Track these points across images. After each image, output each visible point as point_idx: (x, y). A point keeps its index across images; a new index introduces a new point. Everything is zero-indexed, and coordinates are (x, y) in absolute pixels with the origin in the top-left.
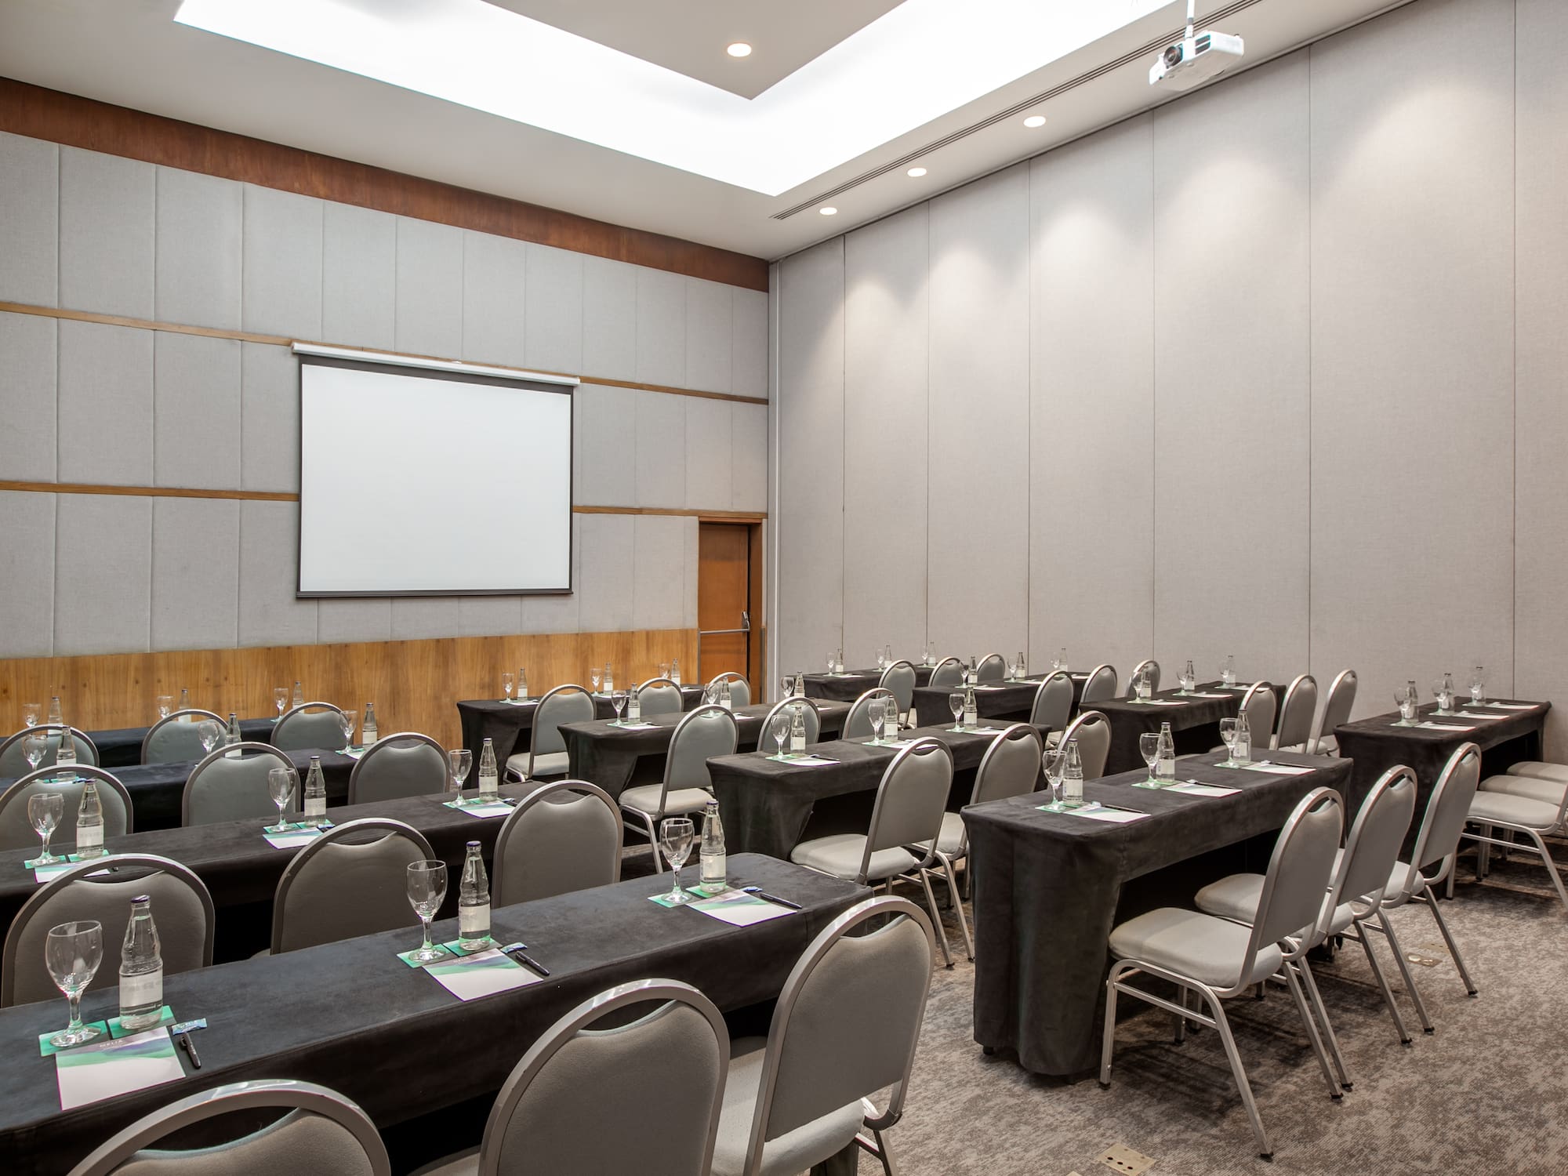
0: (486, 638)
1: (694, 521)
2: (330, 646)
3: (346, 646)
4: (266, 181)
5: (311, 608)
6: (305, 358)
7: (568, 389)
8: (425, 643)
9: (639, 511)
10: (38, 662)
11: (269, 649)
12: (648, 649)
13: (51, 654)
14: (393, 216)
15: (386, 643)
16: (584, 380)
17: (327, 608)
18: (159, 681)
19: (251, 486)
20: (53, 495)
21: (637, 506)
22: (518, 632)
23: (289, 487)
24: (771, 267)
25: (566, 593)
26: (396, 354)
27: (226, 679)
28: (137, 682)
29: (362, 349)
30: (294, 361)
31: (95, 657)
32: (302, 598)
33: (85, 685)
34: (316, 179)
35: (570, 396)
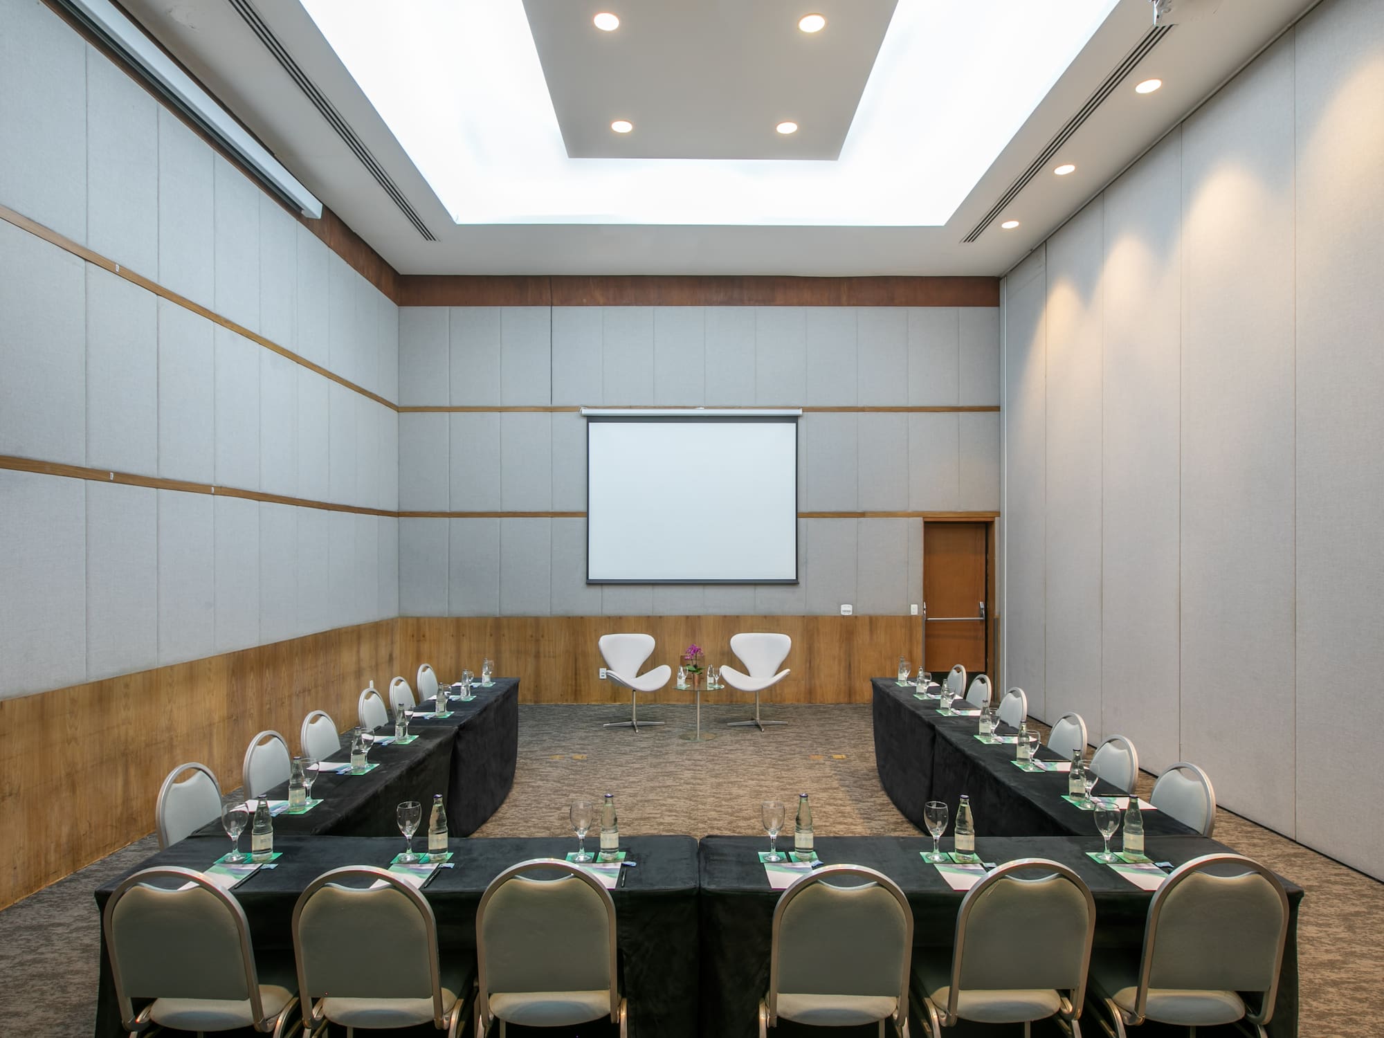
0: (725, 617)
1: (919, 522)
2: (609, 617)
3: (620, 618)
4: (566, 302)
5: (596, 591)
6: (591, 419)
7: (794, 419)
8: (678, 619)
9: (862, 515)
10: (440, 619)
11: (569, 618)
12: (871, 632)
13: (446, 615)
14: (651, 308)
15: (649, 617)
16: (805, 409)
17: (608, 591)
18: (504, 635)
19: (558, 509)
20: (447, 519)
21: (860, 510)
22: (752, 613)
23: (582, 508)
24: (1001, 282)
25: (793, 583)
26: (655, 408)
27: (543, 636)
28: (491, 635)
29: (631, 407)
30: (584, 421)
31: (469, 618)
32: (591, 583)
33: (463, 636)
34: (598, 294)
35: (795, 424)
